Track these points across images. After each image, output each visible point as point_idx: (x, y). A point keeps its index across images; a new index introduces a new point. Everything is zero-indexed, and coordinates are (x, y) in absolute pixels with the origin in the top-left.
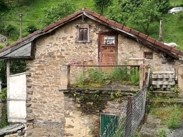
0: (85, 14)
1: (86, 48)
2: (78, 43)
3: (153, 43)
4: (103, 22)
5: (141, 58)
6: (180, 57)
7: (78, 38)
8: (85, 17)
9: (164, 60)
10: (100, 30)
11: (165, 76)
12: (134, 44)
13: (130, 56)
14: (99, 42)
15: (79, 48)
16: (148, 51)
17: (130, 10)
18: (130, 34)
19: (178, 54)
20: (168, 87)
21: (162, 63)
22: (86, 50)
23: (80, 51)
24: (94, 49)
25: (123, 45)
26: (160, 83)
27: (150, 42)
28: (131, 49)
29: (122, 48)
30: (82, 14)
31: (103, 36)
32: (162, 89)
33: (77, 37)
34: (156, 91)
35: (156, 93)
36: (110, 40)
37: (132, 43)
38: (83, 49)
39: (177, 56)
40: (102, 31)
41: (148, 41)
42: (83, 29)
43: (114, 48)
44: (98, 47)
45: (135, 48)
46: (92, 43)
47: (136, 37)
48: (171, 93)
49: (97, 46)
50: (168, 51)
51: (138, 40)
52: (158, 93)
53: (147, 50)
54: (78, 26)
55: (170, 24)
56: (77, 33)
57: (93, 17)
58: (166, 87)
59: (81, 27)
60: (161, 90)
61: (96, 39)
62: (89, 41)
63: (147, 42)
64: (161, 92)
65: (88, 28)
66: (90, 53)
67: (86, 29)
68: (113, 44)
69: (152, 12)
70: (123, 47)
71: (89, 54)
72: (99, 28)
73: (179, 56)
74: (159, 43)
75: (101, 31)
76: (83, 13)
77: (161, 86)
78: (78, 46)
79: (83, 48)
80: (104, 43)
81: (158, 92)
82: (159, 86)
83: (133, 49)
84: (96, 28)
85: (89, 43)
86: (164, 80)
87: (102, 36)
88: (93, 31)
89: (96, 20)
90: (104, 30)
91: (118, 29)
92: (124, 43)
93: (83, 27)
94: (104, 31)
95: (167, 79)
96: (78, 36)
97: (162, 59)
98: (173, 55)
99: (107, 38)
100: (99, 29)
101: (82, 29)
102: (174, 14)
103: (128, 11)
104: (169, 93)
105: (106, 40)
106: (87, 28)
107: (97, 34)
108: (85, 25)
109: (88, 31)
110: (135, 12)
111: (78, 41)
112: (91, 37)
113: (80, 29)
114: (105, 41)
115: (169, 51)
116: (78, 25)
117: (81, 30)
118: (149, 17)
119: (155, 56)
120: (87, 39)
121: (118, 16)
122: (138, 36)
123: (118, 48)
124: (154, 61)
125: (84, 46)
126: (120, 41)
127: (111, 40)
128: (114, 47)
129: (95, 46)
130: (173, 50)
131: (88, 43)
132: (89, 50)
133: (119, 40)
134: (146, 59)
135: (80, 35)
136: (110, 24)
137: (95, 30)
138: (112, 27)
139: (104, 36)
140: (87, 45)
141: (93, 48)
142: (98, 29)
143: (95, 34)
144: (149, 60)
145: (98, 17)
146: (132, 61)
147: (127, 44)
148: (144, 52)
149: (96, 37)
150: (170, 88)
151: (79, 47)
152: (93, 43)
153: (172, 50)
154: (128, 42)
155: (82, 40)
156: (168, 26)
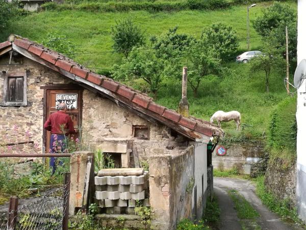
0: (15, 47)
1: (20, 117)
2: (4, 106)
3: (146, 107)
4: (50, 64)
5: (127, 137)
6: (198, 137)
7: (4, 97)
8: (15, 54)
9: (171, 143)
10: (47, 80)
11: (122, 180)
12: (114, 110)
13: (106, 134)
14: (47, 104)
15: (7, 117)
16: (139, 124)
17: (167, 54)
18: (102, 90)
19: (193, 131)
20: (129, 206)
21: (167, 147)
22: (20, 121)
23: (9, 123)
24: (35, 118)
25: (92, 111)
26: (111, 195)
27: (140, 106)
28: (109, 119)
29: (90, 117)
30: (11, 49)
31: (54, 93)
32: (118, 209)
33: (3, 94)
34: (103, 215)
35: (104, 218)
36: (67, 101)
37: (110, 107)
38: (14, 118)
39: (191, 133)
40: (52, 84)
41: (137, 104)
42: (16, 77)
43: (75, 118)
44: (44, 116)
45: (115, 117)
46: (31, 105)
47: (113, 96)
48: (136, 219)
49: (41, 112)
50: (174, 125)
51: (117, 102)
52: (108, 220)
53: (137, 122)
54: (4, 72)
55: (238, 79)
56: (3, 86)
57: (30, 55)
58: (126, 205)
59: (12, 75)
60: (116, 213)
61: (40, 99)
62: (25, 103)
63: (134, 105)
64: (114, 216)
65: (25, 77)
66: (28, 127)
67: (20, 79)
68: (73, 109)
69: (204, 58)
70: (93, 114)
71: (26, 130)
72: (45, 76)
73: (196, 133)
74: (156, 107)
75: (50, 83)
76: (11, 46)
77: (115, 202)
78: (4, 112)
79: (13, 116)
80: (56, 107)
81: (108, 216)
82: (111, 202)
83: (112, 120)
84: (40, 76)
85: (27, 106)
86: (121, 188)
87: (52, 92)
88: (33, 82)
89: (37, 59)
90: (55, 80)
91: (78, 79)
92: (95, 107)
93: (15, 73)
94: (56, 83)
95: (127, 187)
96: (5, 92)
97: (167, 139)
98: (184, 131)
99: (62, 97)
100: (46, 78)
101: (13, 79)
102: (245, 62)
103: (165, 55)
104: (132, 218)
105: (60, 101)
106: (23, 77)
107: (41, 88)
108: (19, 70)
109: (25, 83)
110: (176, 58)
111: (4, 102)
112: (30, 94)
113: (9, 77)
114: (57, 103)
115: (176, 124)
116: (5, 70)
117: (11, 80)
118: (200, 67)
119: (153, 134)
120: (21, 98)
121: (147, 64)
122: (116, 93)
123: (83, 116)
124: (152, 145)
125: (16, 112)
126: (86, 104)
127: (69, 101)
128: (76, 116)
129: (37, 112)
130: (183, 123)
131: (24, 106)
132: (25, 121)
133: (84, 101)
134: (136, 140)
135: (8, 91)
136: (63, 70)
137: (39, 81)
138: (67, 74)
139: (56, 94)
140: (22, 110)
141: (33, 115)
142: (43, 79)
143: (38, 88)
144: (143, 141)
145: (39, 55)
146: (105, 144)
147: (101, 109)
148: (133, 126)
149: (40, 95)
150: (134, 208)
151: (6, 114)
152: (35, 107)
153: (181, 121)
154: (103, 106)
155: (13, 100)
156: (234, 82)
